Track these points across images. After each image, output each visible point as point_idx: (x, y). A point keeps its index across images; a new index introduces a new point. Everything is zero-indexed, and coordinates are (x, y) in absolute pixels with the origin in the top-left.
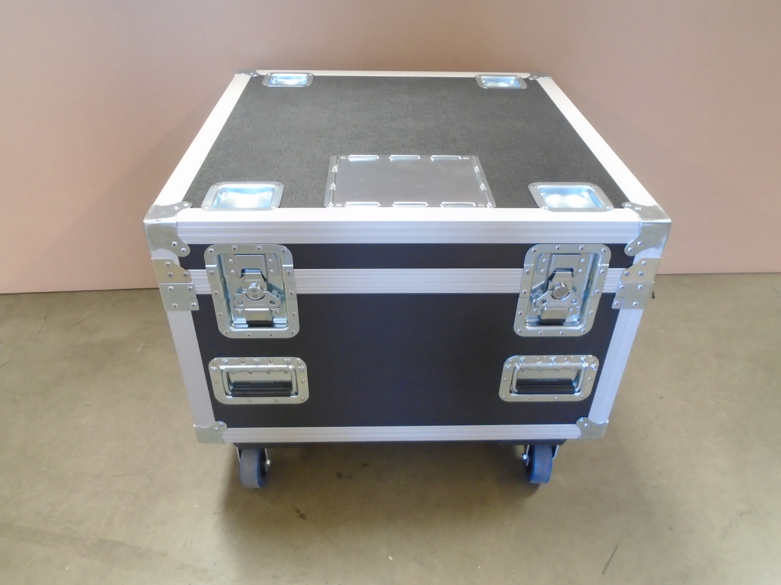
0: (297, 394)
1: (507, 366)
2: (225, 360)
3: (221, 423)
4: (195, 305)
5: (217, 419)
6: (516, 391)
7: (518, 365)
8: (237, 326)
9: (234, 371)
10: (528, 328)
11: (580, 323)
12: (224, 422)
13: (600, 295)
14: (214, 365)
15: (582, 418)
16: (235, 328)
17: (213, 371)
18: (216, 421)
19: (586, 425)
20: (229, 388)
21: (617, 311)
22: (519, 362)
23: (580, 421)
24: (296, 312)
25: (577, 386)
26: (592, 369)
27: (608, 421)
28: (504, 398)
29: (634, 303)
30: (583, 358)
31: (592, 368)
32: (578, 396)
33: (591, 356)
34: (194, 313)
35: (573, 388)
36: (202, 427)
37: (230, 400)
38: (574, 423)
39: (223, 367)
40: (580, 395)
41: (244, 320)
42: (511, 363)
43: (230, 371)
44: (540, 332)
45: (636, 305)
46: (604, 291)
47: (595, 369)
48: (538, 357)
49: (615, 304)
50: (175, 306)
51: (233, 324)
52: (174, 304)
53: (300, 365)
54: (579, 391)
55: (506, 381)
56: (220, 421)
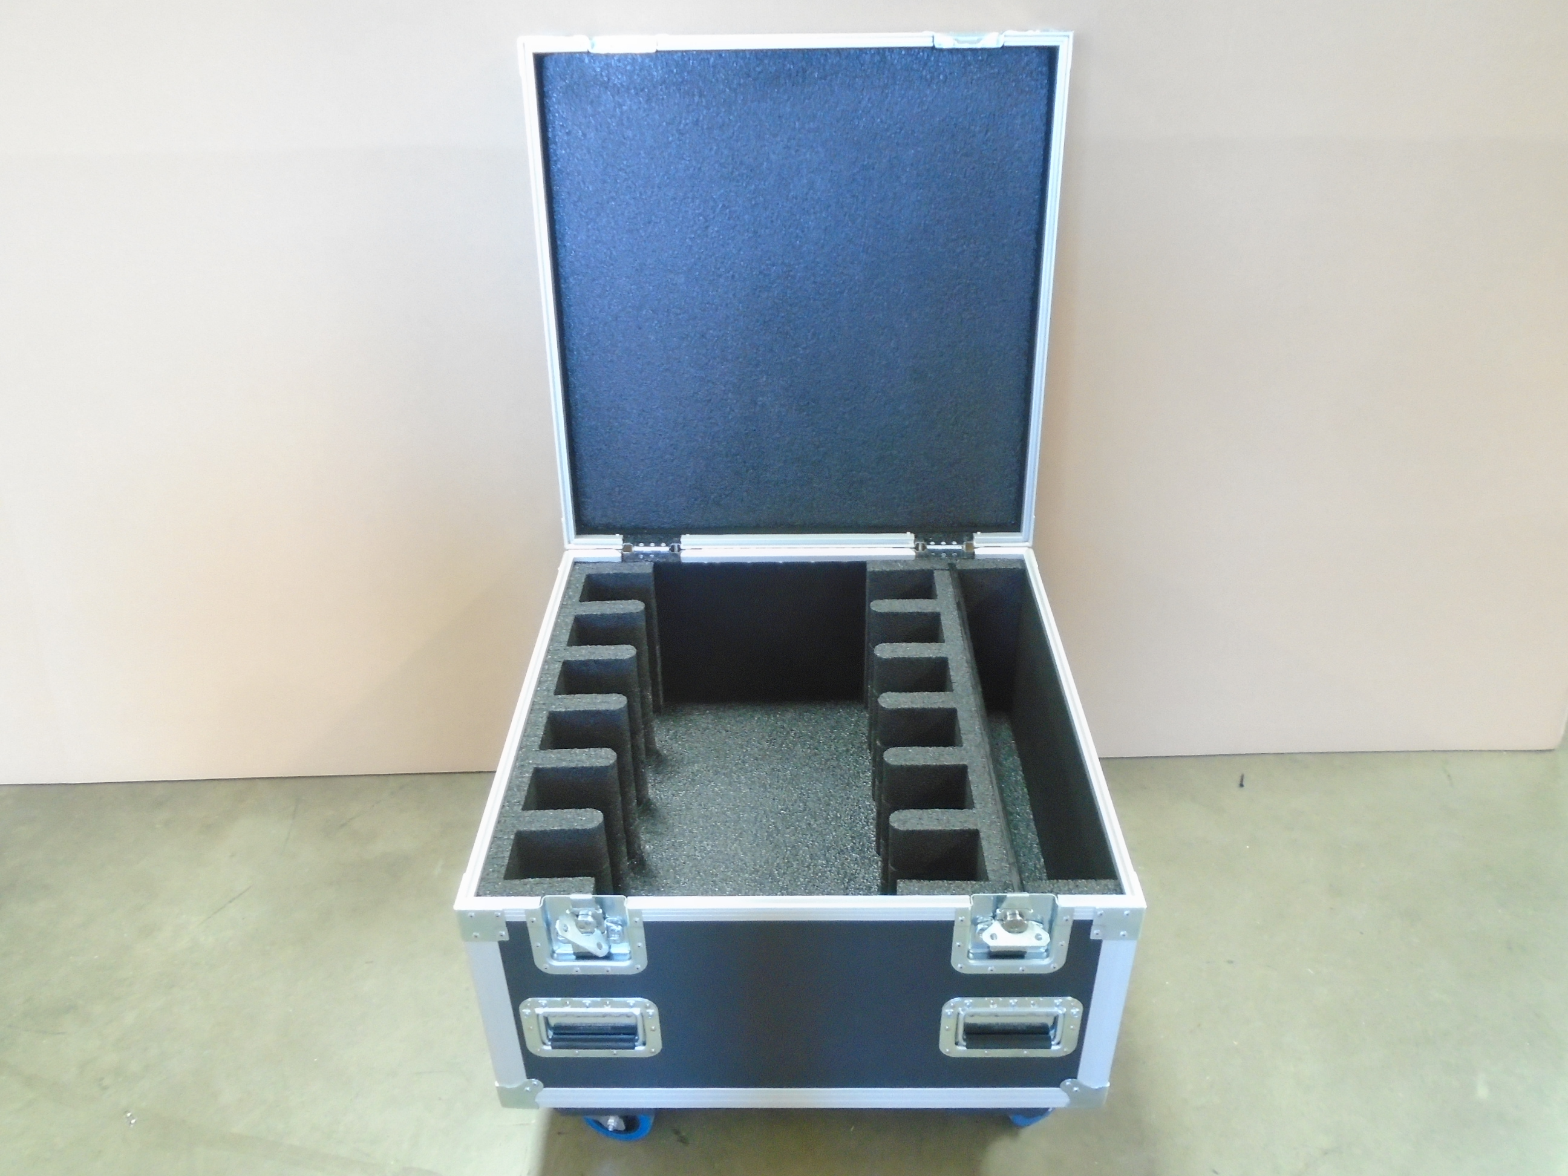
0: (644, 1044)
1: (947, 1010)
2: (543, 1001)
3: (535, 1081)
4: (504, 934)
5: (530, 1075)
6: (965, 1044)
7: (963, 1010)
8: (560, 958)
9: (555, 1015)
10: (972, 962)
11: (1048, 956)
12: (540, 1080)
13: (1070, 924)
14: (526, 1007)
15: (1070, 1080)
16: (557, 960)
17: (526, 1015)
18: (528, 1078)
19: (1075, 1089)
20: (548, 1036)
21: (1098, 944)
22: (963, 1005)
23: (1065, 1083)
24: (641, 944)
25: (1055, 1037)
26: (1072, 1015)
27: (1108, 1085)
28: (948, 1053)
29: (1122, 933)
30: (1058, 1000)
31: (1072, 1013)
32: (1057, 1049)
33: (1070, 998)
34: (502, 945)
35: (1049, 1040)
36: (508, 1087)
37: (547, 1050)
38: (1058, 1086)
39: (539, 1011)
40: (1062, 1049)
41: (569, 949)
42: (953, 1007)
43: (549, 1015)
44: (990, 968)
45: (1124, 935)
46: (1075, 919)
47: (1076, 1016)
48: (992, 1000)
49: (1095, 934)
50: (476, 937)
51: (555, 955)
52: (475, 934)
53: (647, 1008)
54: (1058, 1044)
55: (948, 1030)
56: (533, 1080)
